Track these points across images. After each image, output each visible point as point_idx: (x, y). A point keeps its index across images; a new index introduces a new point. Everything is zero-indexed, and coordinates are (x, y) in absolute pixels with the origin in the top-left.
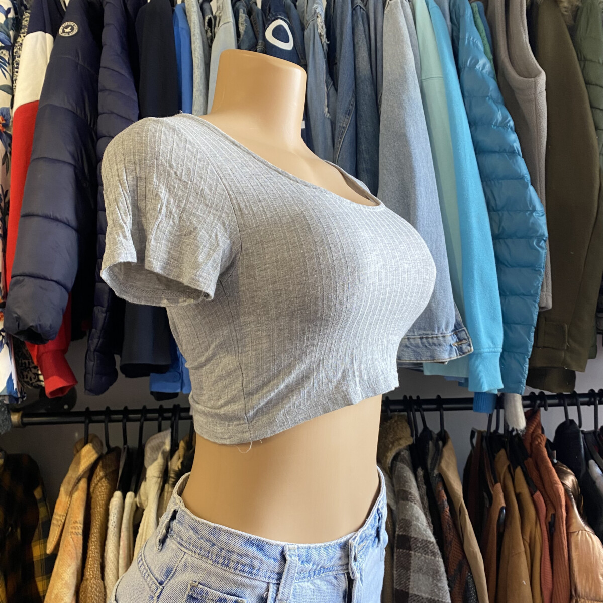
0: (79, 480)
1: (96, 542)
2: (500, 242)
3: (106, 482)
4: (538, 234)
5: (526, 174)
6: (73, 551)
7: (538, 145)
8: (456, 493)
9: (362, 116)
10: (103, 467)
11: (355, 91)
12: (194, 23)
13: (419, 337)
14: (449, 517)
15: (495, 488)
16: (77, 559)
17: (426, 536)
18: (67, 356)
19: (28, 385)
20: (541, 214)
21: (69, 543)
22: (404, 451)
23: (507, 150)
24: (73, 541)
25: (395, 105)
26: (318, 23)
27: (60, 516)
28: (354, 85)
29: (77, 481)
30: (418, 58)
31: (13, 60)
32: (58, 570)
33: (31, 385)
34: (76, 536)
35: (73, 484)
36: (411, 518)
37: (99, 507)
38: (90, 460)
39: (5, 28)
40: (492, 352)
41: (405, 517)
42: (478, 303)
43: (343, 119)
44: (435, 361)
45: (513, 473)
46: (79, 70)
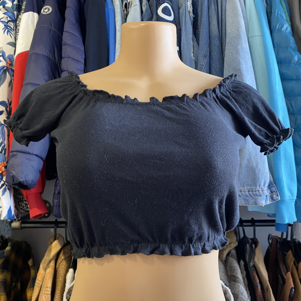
0: (50, 261)
1: (58, 299)
3: (65, 262)
8: (264, 278)
9: (213, 58)
10: (64, 254)
11: (209, 44)
12: (117, 6)
13: (247, 190)
14: (260, 292)
15: (286, 274)
18: (42, 195)
19: (22, 210)
21: (43, 300)
22: (233, 250)
24: (45, 298)
25: (234, 52)
26: (188, 5)
27: (39, 281)
28: (209, 41)
29: (49, 262)
30: (247, 24)
31: (16, 28)
33: (24, 210)
34: (47, 295)
35: (47, 263)
36: (238, 293)
37: (60, 278)
38: (57, 250)
39: (12, 10)
40: (291, 200)
41: (235, 292)
42: (283, 170)
43: (202, 60)
44: (257, 205)
45: (297, 265)
46: (52, 33)
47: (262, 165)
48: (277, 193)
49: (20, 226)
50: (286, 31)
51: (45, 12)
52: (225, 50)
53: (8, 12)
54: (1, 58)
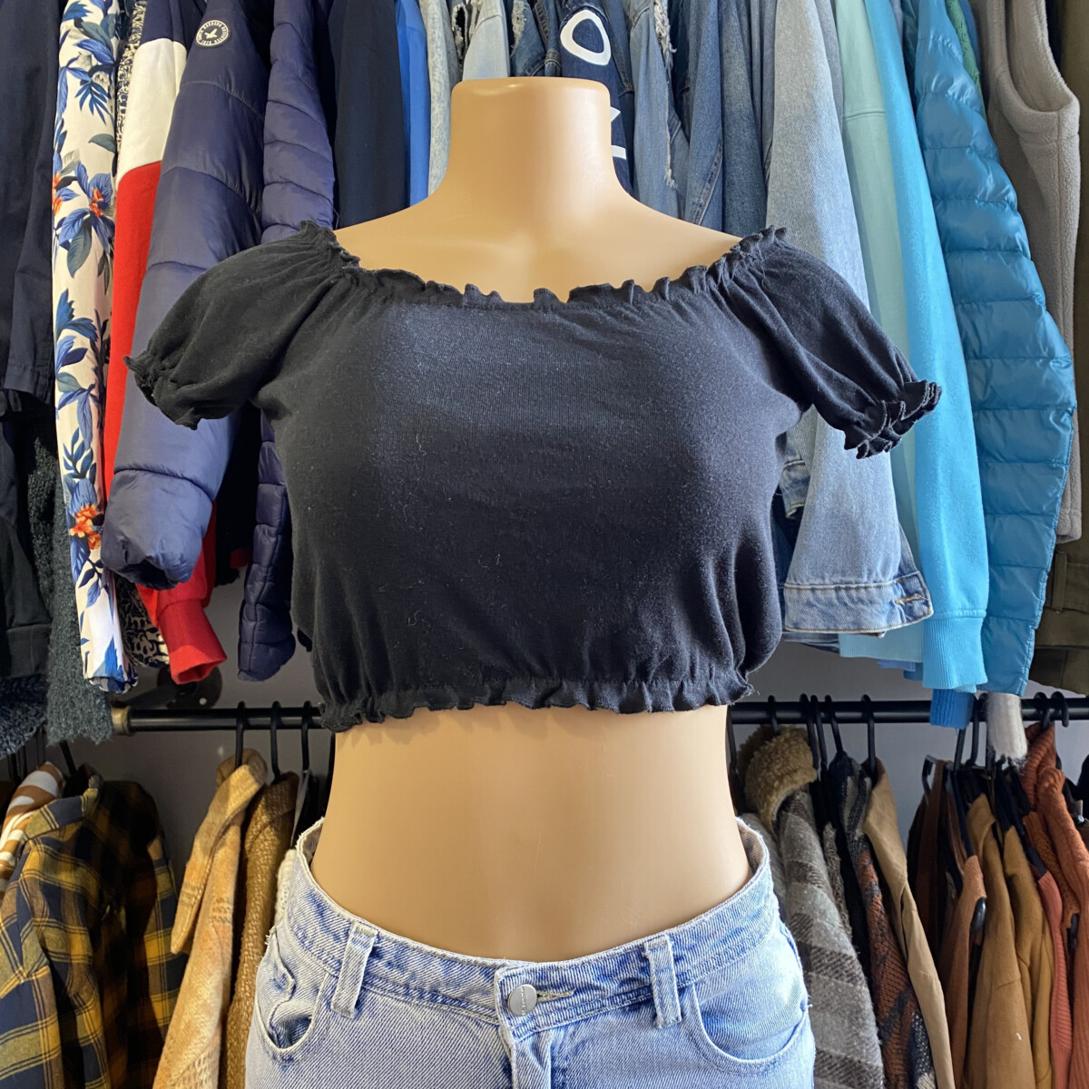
0: (226, 829)
1: (255, 937)
2: (985, 415)
3: (272, 833)
4: (1059, 401)
5: (1037, 290)
6: (217, 950)
7: (1061, 235)
8: (894, 870)
9: (734, 184)
10: (267, 807)
11: (721, 138)
12: (433, 19)
13: (833, 587)
14: (881, 912)
15: (967, 864)
16: (223, 965)
17: (839, 946)
18: (207, 611)
19: (141, 661)
20: (1064, 364)
21: (209, 935)
22: (801, 794)
23: (1003, 246)
24: (217, 932)
25: (796, 163)
26: (656, 15)
27: (193, 889)
28: (720, 128)
29: (223, 830)
30: (839, 76)
31: (116, 91)
32: (190, 980)
33: (146, 661)
34: (221, 923)
35: (216, 834)
36: (811, 912)
37: (259, 876)
38: (246, 794)
39: (103, 33)
40: (967, 617)
41: (801, 909)
42: (944, 528)
43: (699, 190)
44: (863, 631)
45: (1000, 838)
46: (231, 107)
47: (878, 510)
48: (926, 597)
49: (125, 725)
50: (959, 98)
51: (209, 40)
52: (770, 159)
53: (93, 40)
54: (75, 186)
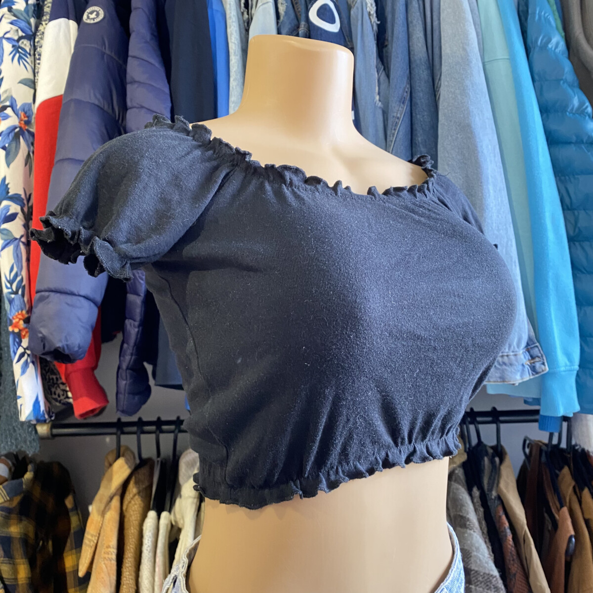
0: (111, 498)
1: (130, 568)
2: (574, 244)
3: (139, 500)
6: (107, 579)
8: (518, 518)
9: (417, 104)
10: (136, 483)
11: (409, 76)
12: (230, 4)
15: (561, 512)
16: (111, 587)
17: (488, 570)
18: (96, 372)
19: (57, 402)
21: (102, 569)
22: (458, 469)
23: (585, 141)
24: (106, 567)
25: (457, 91)
27: (92, 536)
28: (408, 70)
29: (109, 499)
31: (35, 51)
33: (60, 402)
34: (109, 562)
35: (105, 502)
36: (471, 548)
37: (132, 528)
38: (122, 476)
39: (25, 15)
40: (568, 371)
41: (464, 546)
42: (553, 316)
43: (397, 108)
44: (506, 383)
45: (579, 494)
46: (106, 60)
48: (543, 360)
49: (49, 433)
50: (555, 49)
51: (91, 19)
52: (440, 87)
53: (19, 20)
54: (9, 111)
